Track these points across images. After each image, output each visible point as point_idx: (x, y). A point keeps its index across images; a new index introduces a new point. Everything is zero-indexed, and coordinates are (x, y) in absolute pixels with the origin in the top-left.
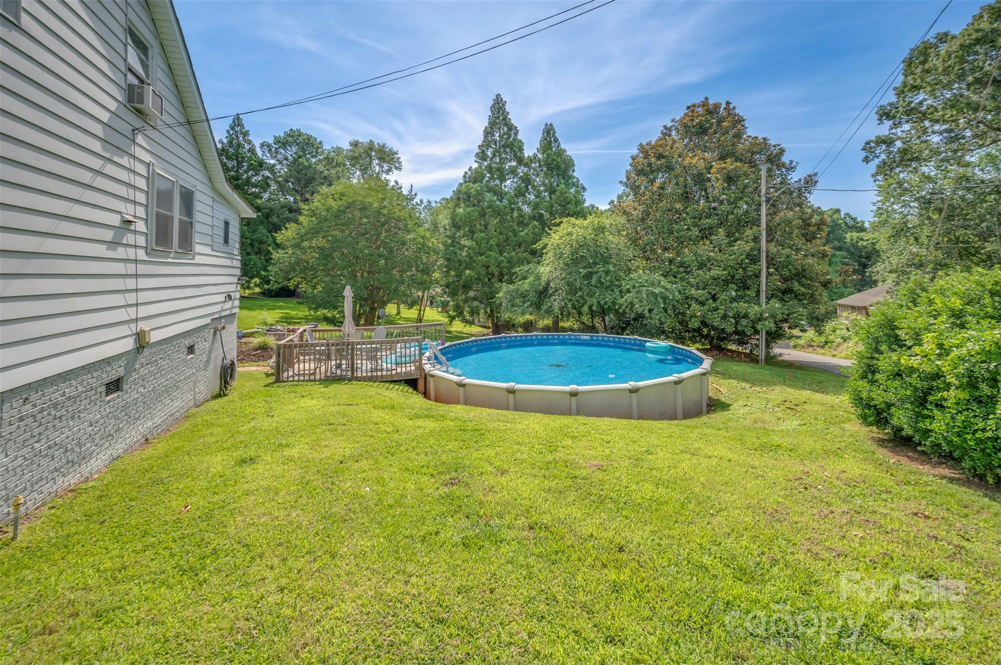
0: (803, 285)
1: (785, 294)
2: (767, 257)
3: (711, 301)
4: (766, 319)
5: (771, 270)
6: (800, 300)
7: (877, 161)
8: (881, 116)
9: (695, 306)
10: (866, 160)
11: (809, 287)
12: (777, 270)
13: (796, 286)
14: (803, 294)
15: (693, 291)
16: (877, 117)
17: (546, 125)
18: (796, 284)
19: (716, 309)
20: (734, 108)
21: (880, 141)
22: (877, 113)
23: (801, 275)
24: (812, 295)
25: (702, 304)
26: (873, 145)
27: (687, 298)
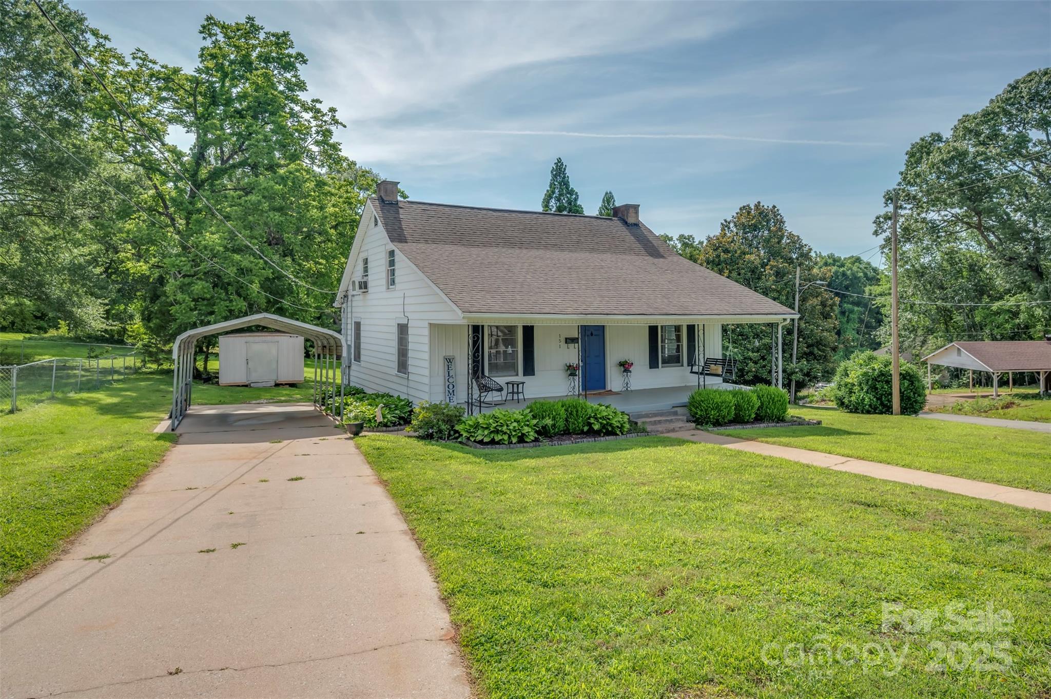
0: (819, 350)
1: (808, 355)
2: (798, 330)
3: (761, 361)
4: (797, 373)
5: (801, 339)
6: (818, 360)
7: (884, 235)
8: (887, 200)
9: (751, 364)
10: (876, 233)
11: (823, 351)
12: (804, 339)
13: (816, 351)
14: (820, 356)
15: (750, 354)
16: (884, 200)
17: (607, 193)
18: (816, 349)
19: (764, 366)
20: (778, 210)
21: (887, 218)
22: (884, 197)
23: (819, 343)
24: (825, 356)
25: (756, 363)
26: (882, 220)
27: (745, 358)
